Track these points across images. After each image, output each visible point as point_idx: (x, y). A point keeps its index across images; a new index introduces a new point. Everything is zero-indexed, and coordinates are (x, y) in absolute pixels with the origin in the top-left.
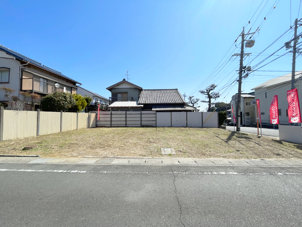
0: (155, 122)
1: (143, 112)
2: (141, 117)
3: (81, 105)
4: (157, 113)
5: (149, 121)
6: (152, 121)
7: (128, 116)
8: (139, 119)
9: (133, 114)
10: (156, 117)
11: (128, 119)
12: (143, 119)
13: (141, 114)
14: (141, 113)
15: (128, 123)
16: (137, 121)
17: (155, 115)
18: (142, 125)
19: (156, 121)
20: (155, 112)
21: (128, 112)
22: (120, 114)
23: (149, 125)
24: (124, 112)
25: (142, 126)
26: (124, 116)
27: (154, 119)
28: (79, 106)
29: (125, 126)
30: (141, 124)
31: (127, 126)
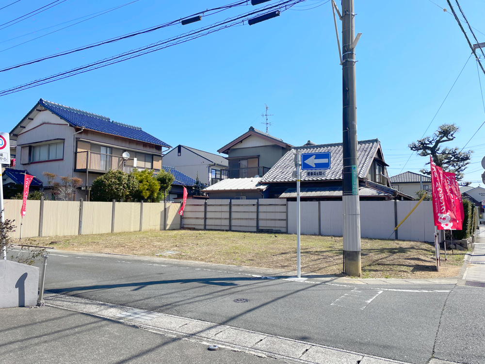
0: (285, 222)
1: (262, 201)
2: (258, 212)
3: (147, 190)
4: (290, 203)
5: (273, 221)
6: (279, 220)
7: (234, 209)
8: (255, 216)
9: (242, 205)
10: (287, 212)
11: (234, 215)
12: (261, 216)
13: (258, 205)
14: (258, 203)
15: (234, 223)
16: (251, 219)
17: (285, 206)
18: (260, 228)
19: (287, 220)
20: (285, 201)
21: (234, 202)
22: (220, 205)
23: (274, 229)
24: (227, 201)
25: (260, 231)
26: (227, 208)
27: (283, 216)
28: (144, 191)
29: (228, 228)
30: (257, 226)
31: (233, 228)
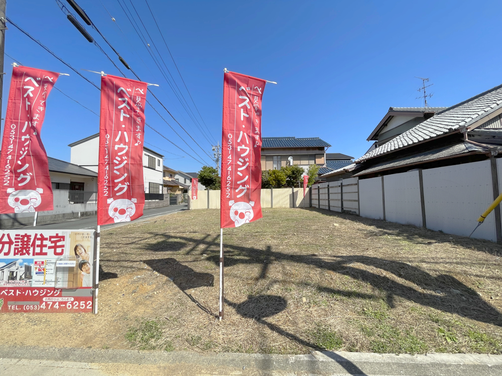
1: (344, 181)
2: (342, 193)
5: (351, 202)
6: (354, 201)
7: (330, 191)
8: (340, 197)
9: (334, 187)
10: (358, 192)
11: (330, 197)
12: (344, 197)
14: (342, 184)
16: (338, 200)
17: (357, 186)
18: (344, 209)
19: (358, 201)
23: (352, 210)
26: (327, 191)
27: (357, 197)
30: (342, 207)
31: (331, 208)
